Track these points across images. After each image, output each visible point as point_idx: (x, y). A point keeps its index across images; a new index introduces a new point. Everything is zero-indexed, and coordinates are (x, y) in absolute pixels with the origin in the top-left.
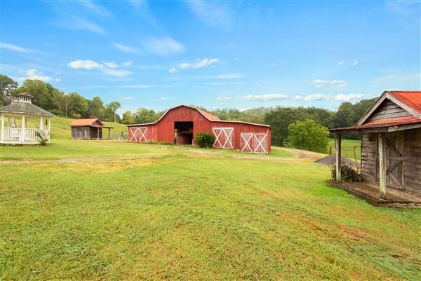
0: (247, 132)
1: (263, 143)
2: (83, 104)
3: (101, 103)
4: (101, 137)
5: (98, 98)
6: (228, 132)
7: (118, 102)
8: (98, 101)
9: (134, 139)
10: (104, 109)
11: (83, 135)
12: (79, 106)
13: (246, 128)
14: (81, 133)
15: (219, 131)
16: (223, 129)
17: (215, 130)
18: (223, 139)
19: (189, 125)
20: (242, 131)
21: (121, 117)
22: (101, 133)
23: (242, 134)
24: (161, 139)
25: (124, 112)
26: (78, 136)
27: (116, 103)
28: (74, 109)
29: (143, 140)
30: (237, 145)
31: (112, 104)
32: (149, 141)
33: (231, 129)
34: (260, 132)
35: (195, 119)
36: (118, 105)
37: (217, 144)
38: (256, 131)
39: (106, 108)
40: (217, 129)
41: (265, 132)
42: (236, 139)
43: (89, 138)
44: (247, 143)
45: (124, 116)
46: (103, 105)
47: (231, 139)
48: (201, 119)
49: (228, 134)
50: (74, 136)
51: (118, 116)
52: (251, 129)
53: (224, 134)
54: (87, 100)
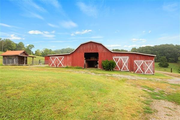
0: (139, 59)
1: (150, 67)
2: (13, 45)
3: (24, 45)
4: (26, 63)
5: (22, 42)
6: (125, 60)
7: (33, 45)
8: (22, 44)
9: (53, 65)
10: (25, 48)
11: (13, 62)
12: (10, 46)
13: (138, 57)
14: (10, 61)
15: (118, 59)
16: (120, 58)
17: (115, 59)
18: (121, 65)
19: (96, 55)
20: (135, 59)
21: (34, 53)
22: (26, 61)
23: (135, 61)
24: (74, 65)
25: (36, 50)
26: (9, 63)
27: (32, 45)
28: (7, 48)
29: (60, 65)
30: (132, 68)
31: (29, 46)
32: (65, 66)
33: (127, 58)
34: (148, 60)
35: (100, 50)
36: (33, 46)
37: (117, 68)
38: (145, 59)
39: (26, 48)
40: (117, 57)
41: (152, 59)
42: (131, 65)
43: (17, 64)
44: (139, 67)
45: (36, 52)
46: (24, 46)
47: (127, 65)
48: (105, 51)
49: (125, 61)
50: (5, 63)
51: (32, 52)
52: (142, 57)
53: (121, 61)
54: (15, 44)
